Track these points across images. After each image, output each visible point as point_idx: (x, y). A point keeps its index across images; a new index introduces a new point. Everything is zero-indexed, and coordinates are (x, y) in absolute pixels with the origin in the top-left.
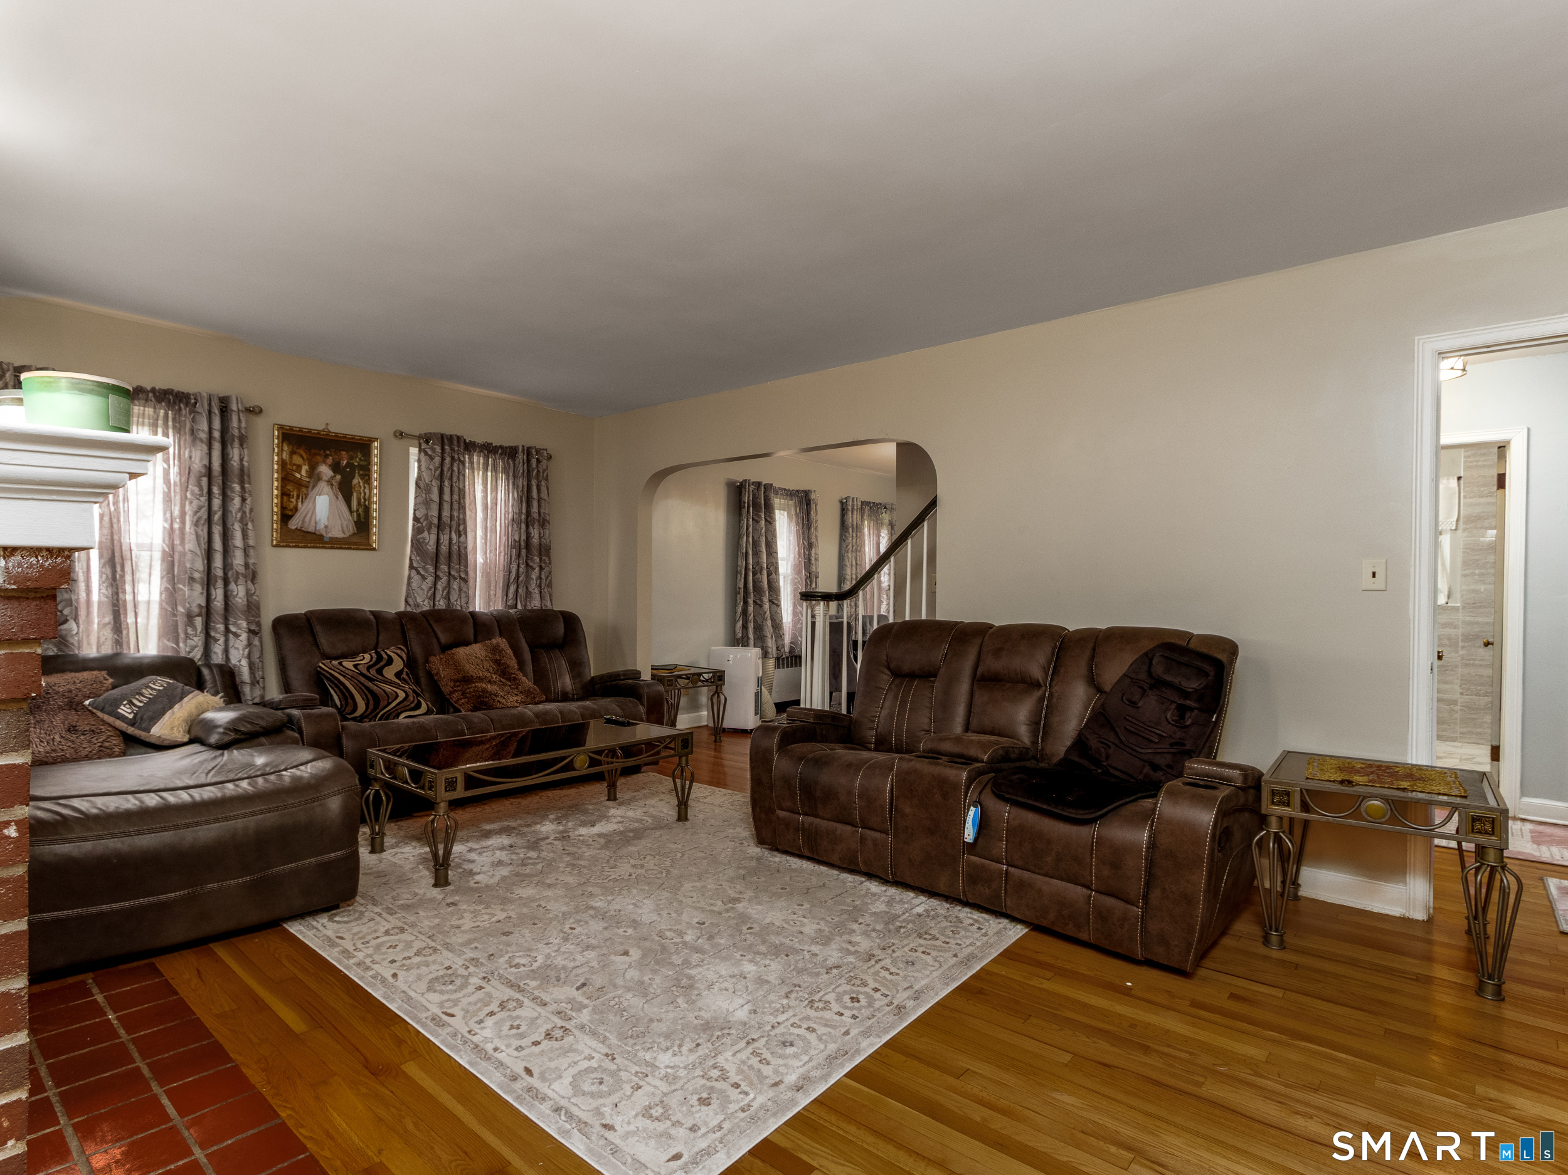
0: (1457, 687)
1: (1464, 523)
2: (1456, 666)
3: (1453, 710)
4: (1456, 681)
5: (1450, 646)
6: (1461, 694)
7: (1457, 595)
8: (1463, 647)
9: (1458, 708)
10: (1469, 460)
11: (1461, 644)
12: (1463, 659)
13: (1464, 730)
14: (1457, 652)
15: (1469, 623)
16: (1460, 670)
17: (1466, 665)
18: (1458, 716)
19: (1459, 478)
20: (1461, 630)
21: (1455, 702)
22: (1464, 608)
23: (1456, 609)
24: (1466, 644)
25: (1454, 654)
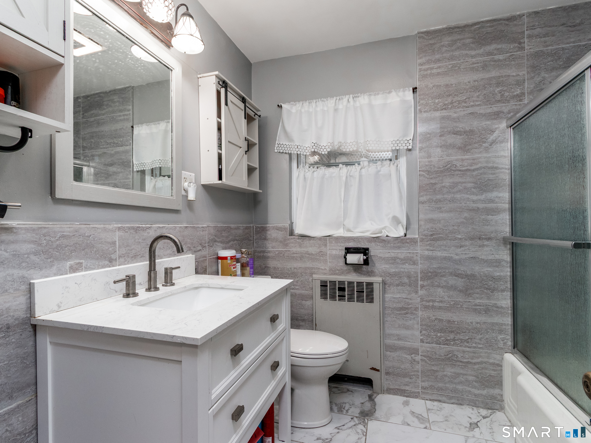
0: (417, 333)
1: (421, 142)
2: (416, 309)
3: (414, 360)
4: (416, 326)
5: (410, 285)
6: (422, 341)
7: (415, 226)
8: (422, 287)
9: (418, 358)
10: (424, 67)
11: (420, 283)
12: (422, 300)
13: (426, 384)
14: (417, 292)
15: (429, 258)
16: (420, 313)
17: (426, 307)
18: (419, 367)
19: (414, 90)
20: (420, 266)
21: (415, 351)
22: (422, 240)
23: (413, 241)
24: (425, 283)
25: (413, 295)
